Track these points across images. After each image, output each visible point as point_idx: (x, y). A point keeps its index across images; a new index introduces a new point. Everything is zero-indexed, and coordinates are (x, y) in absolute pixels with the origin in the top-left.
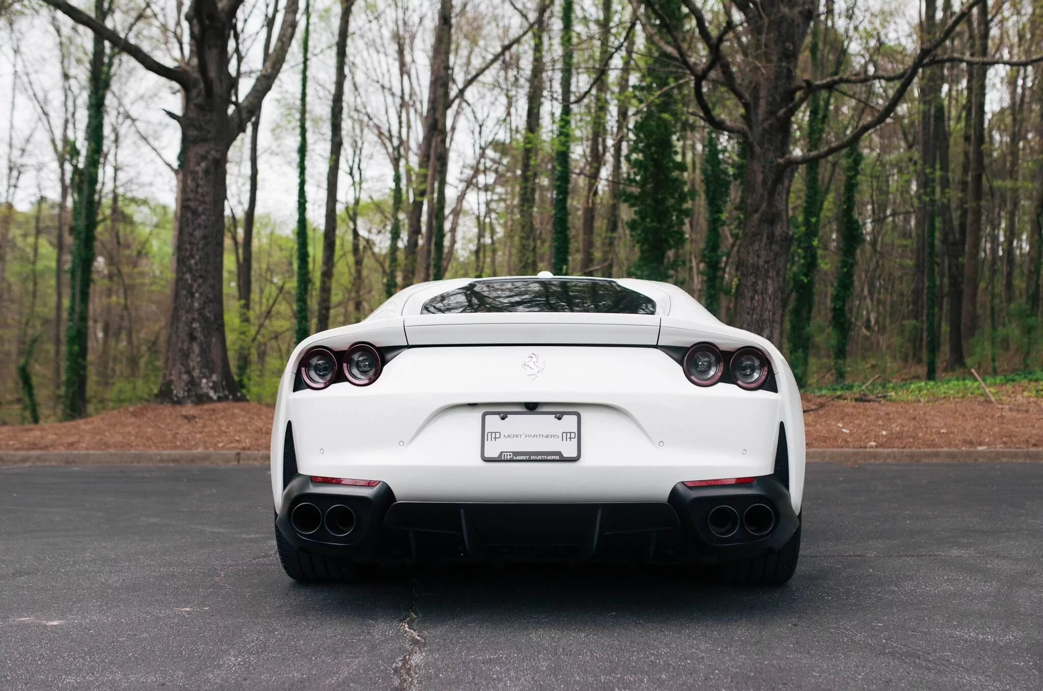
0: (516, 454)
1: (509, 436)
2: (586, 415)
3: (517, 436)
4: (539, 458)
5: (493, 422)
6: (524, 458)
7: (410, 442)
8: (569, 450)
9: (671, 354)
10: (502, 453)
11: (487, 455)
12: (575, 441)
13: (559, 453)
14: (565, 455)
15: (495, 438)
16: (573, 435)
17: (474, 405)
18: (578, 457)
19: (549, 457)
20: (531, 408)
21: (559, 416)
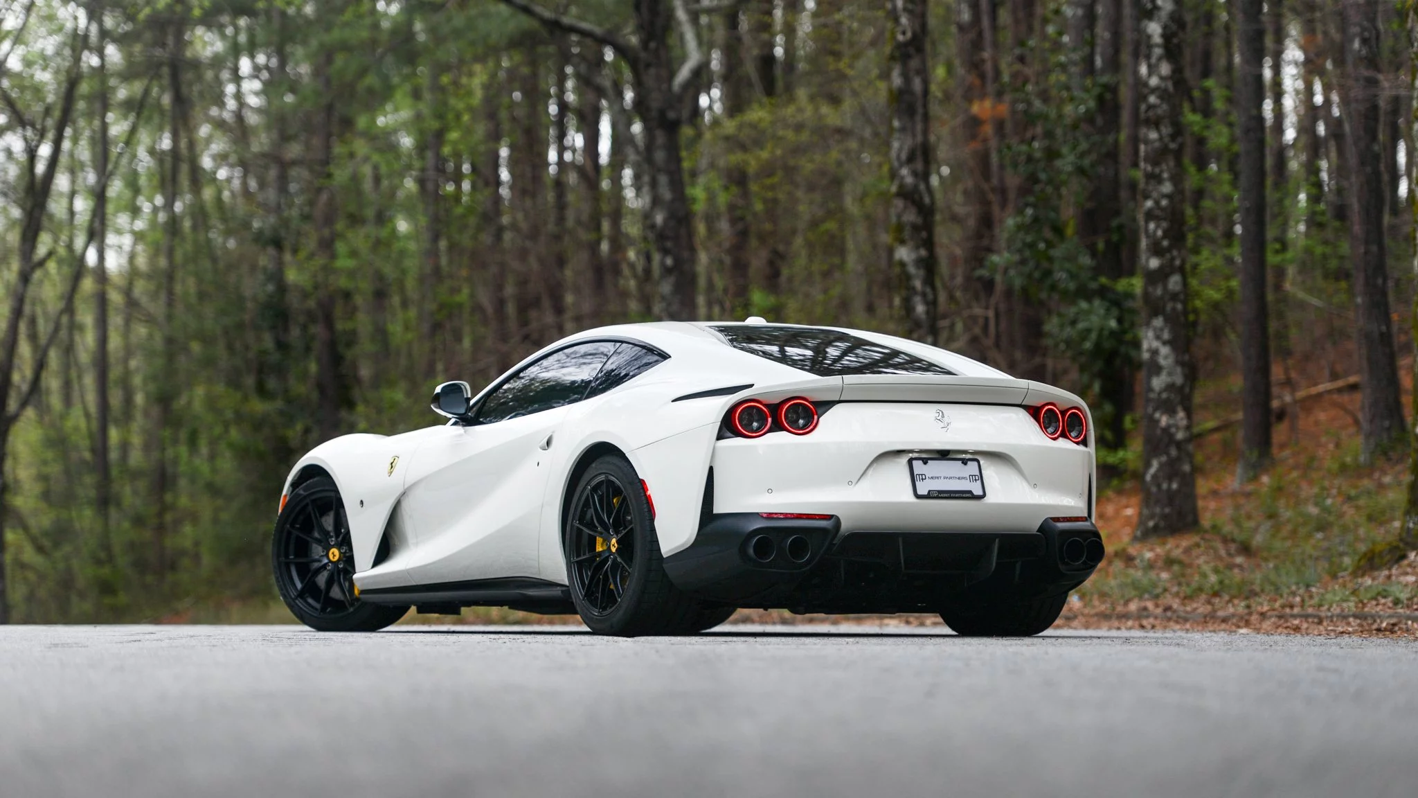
0: (940, 492)
1: (932, 478)
2: (985, 461)
3: (938, 478)
4: (957, 495)
5: (917, 465)
6: (946, 495)
7: (857, 482)
8: (975, 489)
10: (928, 491)
11: (919, 493)
12: (979, 482)
13: (970, 492)
14: (974, 493)
15: (922, 479)
16: (977, 478)
17: (900, 452)
18: (984, 495)
19: (964, 495)
20: (944, 455)
21: (965, 462)
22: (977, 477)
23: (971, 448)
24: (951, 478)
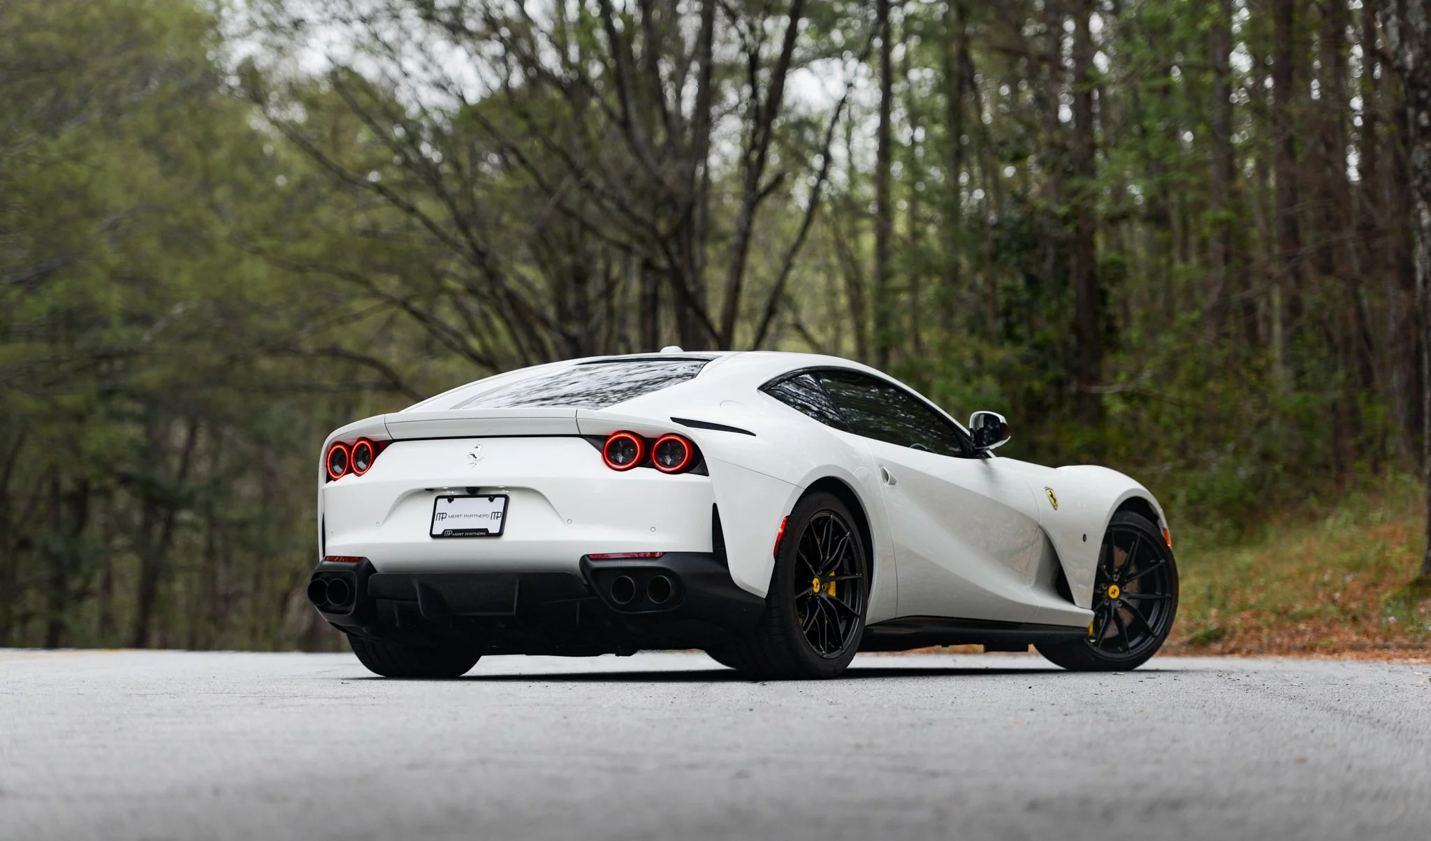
0: (455, 531)
1: (452, 516)
2: (513, 497)
3: (458, 516)
4: (471, 534)
5: (443, 503)
6: (460, 534)
7: (384, 522)
8: (494, 527)
9: (592, 441)
10: (445, 530)
11: (433, 533)
12: (500, 519)
13: (486, 530)
14: (490, 532)
15: (442, 518)
17: (431, 490)
18: (499, 535)
19: (478, 534)
20: (473, 492)
21: (492, 498)
22: (499, 514)
23: (501, 484)
24: (472, 516)
